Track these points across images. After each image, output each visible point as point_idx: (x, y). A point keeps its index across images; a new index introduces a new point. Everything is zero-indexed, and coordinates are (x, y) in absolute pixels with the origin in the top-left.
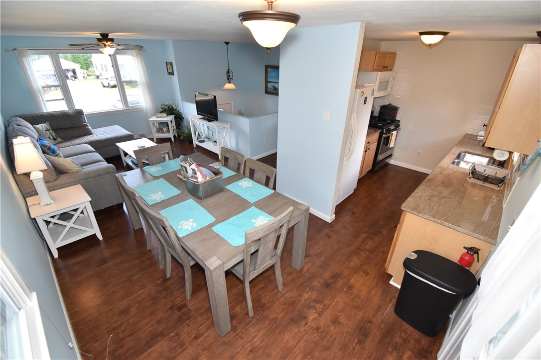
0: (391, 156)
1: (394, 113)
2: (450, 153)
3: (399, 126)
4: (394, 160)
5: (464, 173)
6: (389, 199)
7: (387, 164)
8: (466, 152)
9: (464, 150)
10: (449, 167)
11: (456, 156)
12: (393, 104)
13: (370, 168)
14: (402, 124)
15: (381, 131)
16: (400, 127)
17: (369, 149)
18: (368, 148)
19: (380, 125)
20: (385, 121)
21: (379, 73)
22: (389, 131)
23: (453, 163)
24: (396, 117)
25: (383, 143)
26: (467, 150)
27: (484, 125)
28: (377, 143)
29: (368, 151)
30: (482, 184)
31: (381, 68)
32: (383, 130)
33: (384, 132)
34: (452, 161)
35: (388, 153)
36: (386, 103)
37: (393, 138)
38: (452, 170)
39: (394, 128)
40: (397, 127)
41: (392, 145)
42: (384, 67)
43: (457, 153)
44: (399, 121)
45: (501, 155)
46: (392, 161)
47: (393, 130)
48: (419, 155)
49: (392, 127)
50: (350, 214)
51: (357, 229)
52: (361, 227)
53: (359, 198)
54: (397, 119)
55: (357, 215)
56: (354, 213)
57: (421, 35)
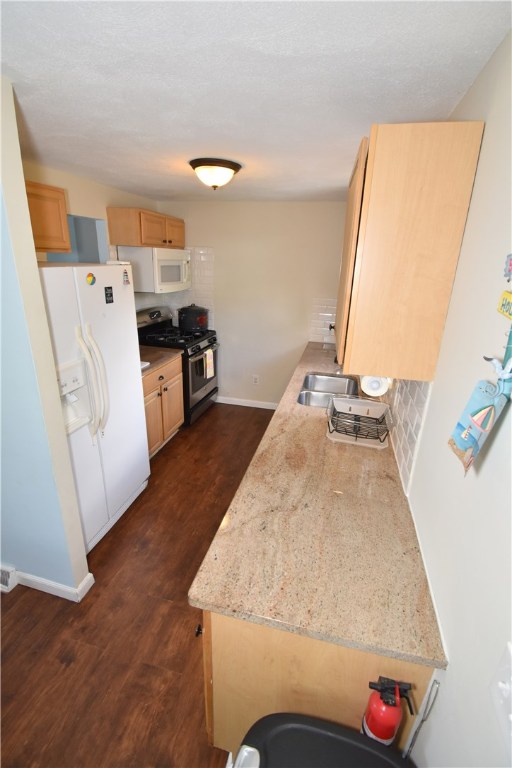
0: (215, 390)
1: (202, 319)
2: (292, 380)
3: (215, 340)
4: (224, 396)
5: (320, 420)
7: (214, 405)
8: (315, 374)
9: (310, 369)
10: (294, 412)
11: (301, 384)
12: (200, 304)
13: (182, 421)
14: (220, 337)
15: (183, 352)
16: (218, 341)
17: (166, 389)
18: (164, 387)
19: (182, 341)
20: (190, 333)
21: (156, 249)
22: (200, 351)
23: (300, 401)
24: (207, 326)
25: (193, 373)
26: (315, 371)
27: (331, 327)
28: (181, 374)
29: (165, 394)
30: (354, 443)
31: (160, 242)
32: (186, 351)
33: (190, 353)
34: (297, 398)
35: (209, 387)
36: (187, 304)
37: (209, 361)
38: (301, 417)
39: (207, 344)
40: (213, 342)
41: (210, 373)
42: (165, 241)
43: (303, 378)
44: (214, 332)
45: (375, 385)
46: (220, 399)
47: (206, 348)
48: (256, 382)
49: (204, 344)
50: (136, 550)
51: (150, 594)
52: (159, 583)
53: (160, 495)
54: (210, 328)
55: (151, 546)
56: (145, 544)
57: (194, 168)
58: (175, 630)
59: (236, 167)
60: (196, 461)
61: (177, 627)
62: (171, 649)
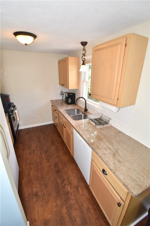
0: (18, 125)
1: (8, 99)
6: (43, 156)
13: (14, 142)
20: (4, 105)
28: (9, 123)
33: (11, 114)
39: (13, 108)
41: (18, 119)
48: (34, 118)
50: (35, 199)
51: (55, 210)
52: (55, 204)
53: (26, 174)
54: (11, 102)
55: (40, 194)
56: (36, 195)
57: (16, 36)
58: (74, 214)
59: (35, 36)
60: (29, 154)
61: (73, 212)
62: (78, 220)
